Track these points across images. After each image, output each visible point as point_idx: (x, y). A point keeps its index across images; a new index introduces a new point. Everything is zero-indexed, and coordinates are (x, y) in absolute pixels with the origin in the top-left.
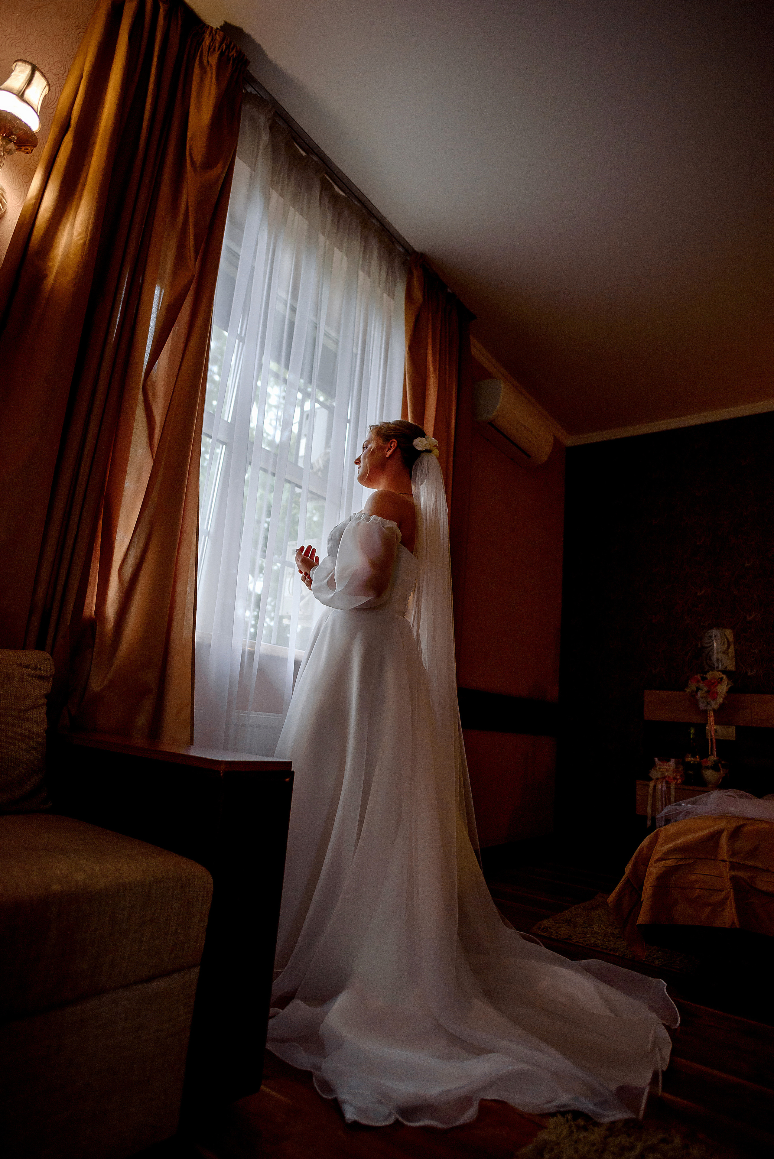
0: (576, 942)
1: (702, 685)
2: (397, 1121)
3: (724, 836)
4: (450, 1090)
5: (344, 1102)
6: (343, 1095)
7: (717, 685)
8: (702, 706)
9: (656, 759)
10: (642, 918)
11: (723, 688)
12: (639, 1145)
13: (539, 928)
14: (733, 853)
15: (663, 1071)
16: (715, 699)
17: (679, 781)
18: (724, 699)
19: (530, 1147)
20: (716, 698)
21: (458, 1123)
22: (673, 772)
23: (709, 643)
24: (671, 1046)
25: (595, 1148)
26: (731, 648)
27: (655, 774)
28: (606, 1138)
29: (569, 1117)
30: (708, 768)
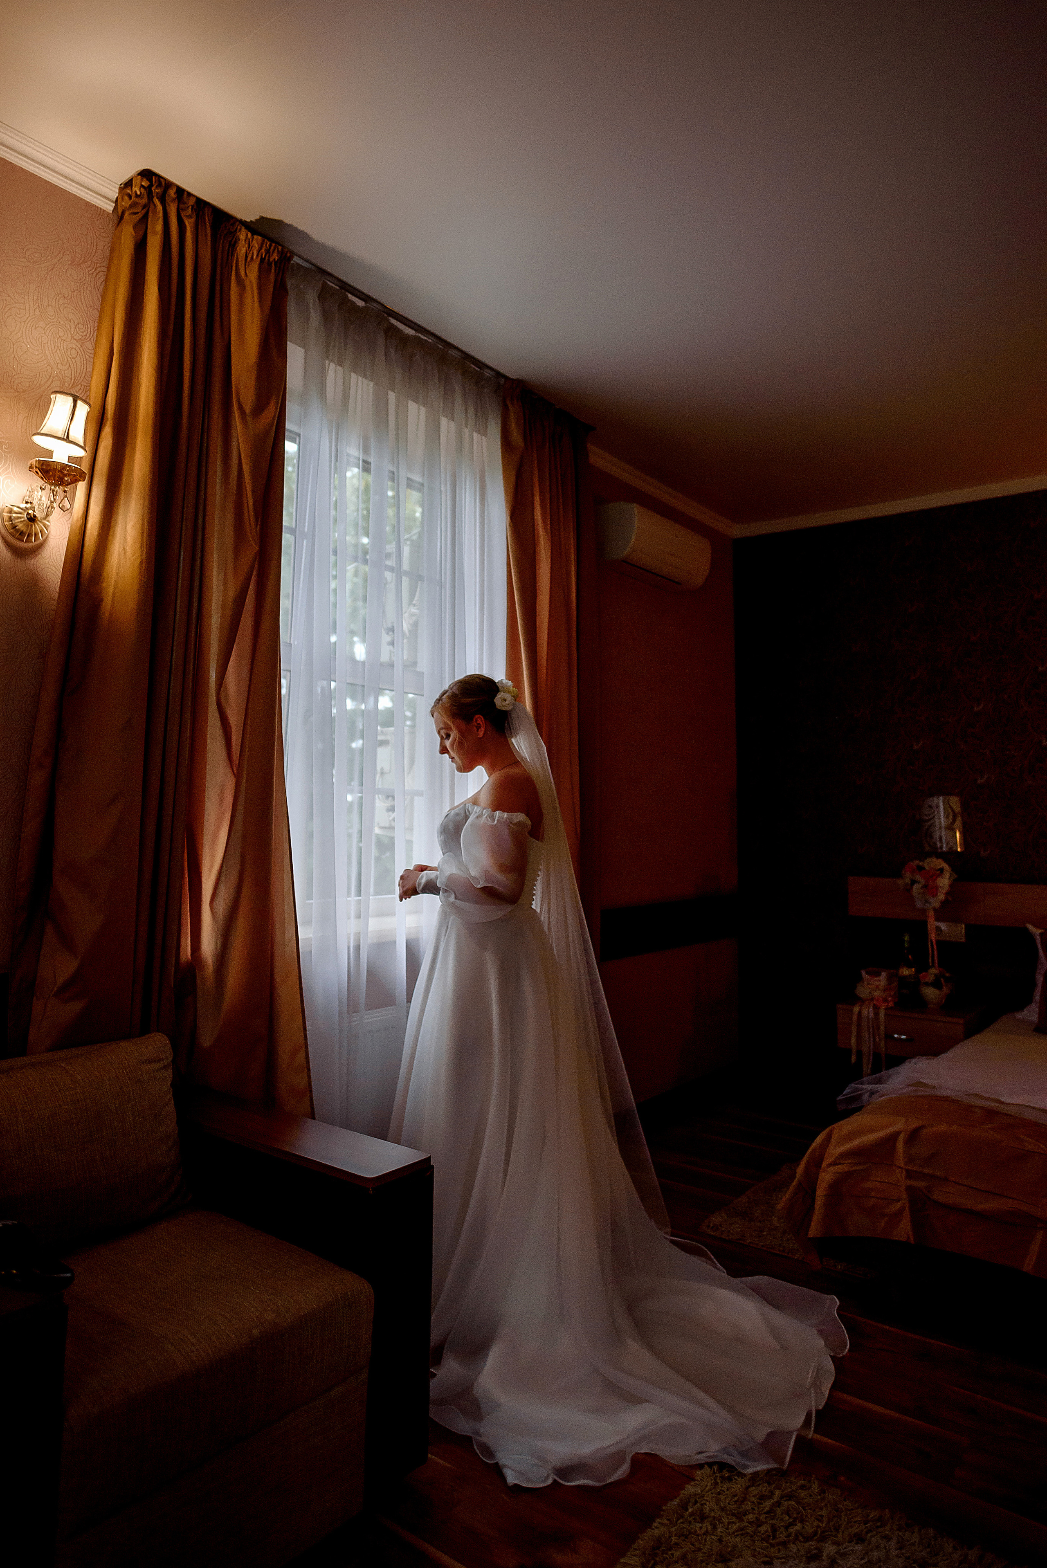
0: (750, 1243)
1: (918, 877)
2: (555, 1481)
3: (901, 1138)
4: (605, 1448)
5: (505, 1467)
6: (504, 1458)
7: (936, 879)
8: (919, 905)
9: (863, 973)
10: (814, 1230)
11: (944, 882)
12: (777, 1493)
13: (708, 1226)
14: (910, 1160)
15: (817, 1411)
16: (935, 895)
17: (891, 1004)
18: (947, 894)
19: (676, 1501)
20: (937, 894)
21: (613, 1479)
22: (885, 990)
23: (929, 815)
24: (833, 1378)
25: (736, 1499)
26: (957, 820)
27: (862, 991)
28: (747, 1488)
29: (715, 1468)
30: (927, 984)
